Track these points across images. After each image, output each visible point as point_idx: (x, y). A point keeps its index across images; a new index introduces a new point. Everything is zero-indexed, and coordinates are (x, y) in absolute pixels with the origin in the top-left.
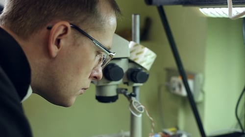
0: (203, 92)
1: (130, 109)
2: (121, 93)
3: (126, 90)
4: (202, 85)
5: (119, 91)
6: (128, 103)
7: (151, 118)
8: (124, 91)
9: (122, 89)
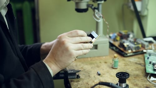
0: (147, 10)
1: (94, 17)
2: (89, 7)
3: (93, 5)
4: (147, 5)
5: (88, 6)
6: (93, 13)
7: (107, 23)
8: (91, 6)
9: (90, 5)
